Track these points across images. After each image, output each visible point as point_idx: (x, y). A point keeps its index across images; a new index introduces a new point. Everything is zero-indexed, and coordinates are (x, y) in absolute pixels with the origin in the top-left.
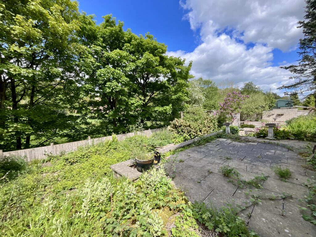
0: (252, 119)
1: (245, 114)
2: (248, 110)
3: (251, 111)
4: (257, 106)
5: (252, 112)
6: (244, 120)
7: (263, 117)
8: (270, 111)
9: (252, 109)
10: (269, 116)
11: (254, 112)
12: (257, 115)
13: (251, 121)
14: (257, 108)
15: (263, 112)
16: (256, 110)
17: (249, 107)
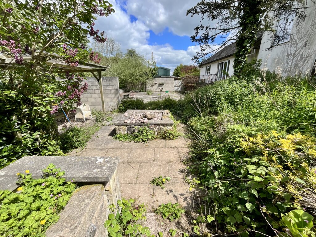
0: (137, 90)
1: (130, 82)
2: (132, 78)
3: (135, 80)
4: (142, 73)
5: (137, 80)
6: (128, 91)
7: (147, 87)
8: (154, 80)
9: (136, 76)
10: (152, 86)
11: (139, 81)
12: (142, 84)
13: (136, 92)
14: (141, 76)
15: (147, 81)
16: (140, 78)
17: (133, 73)
